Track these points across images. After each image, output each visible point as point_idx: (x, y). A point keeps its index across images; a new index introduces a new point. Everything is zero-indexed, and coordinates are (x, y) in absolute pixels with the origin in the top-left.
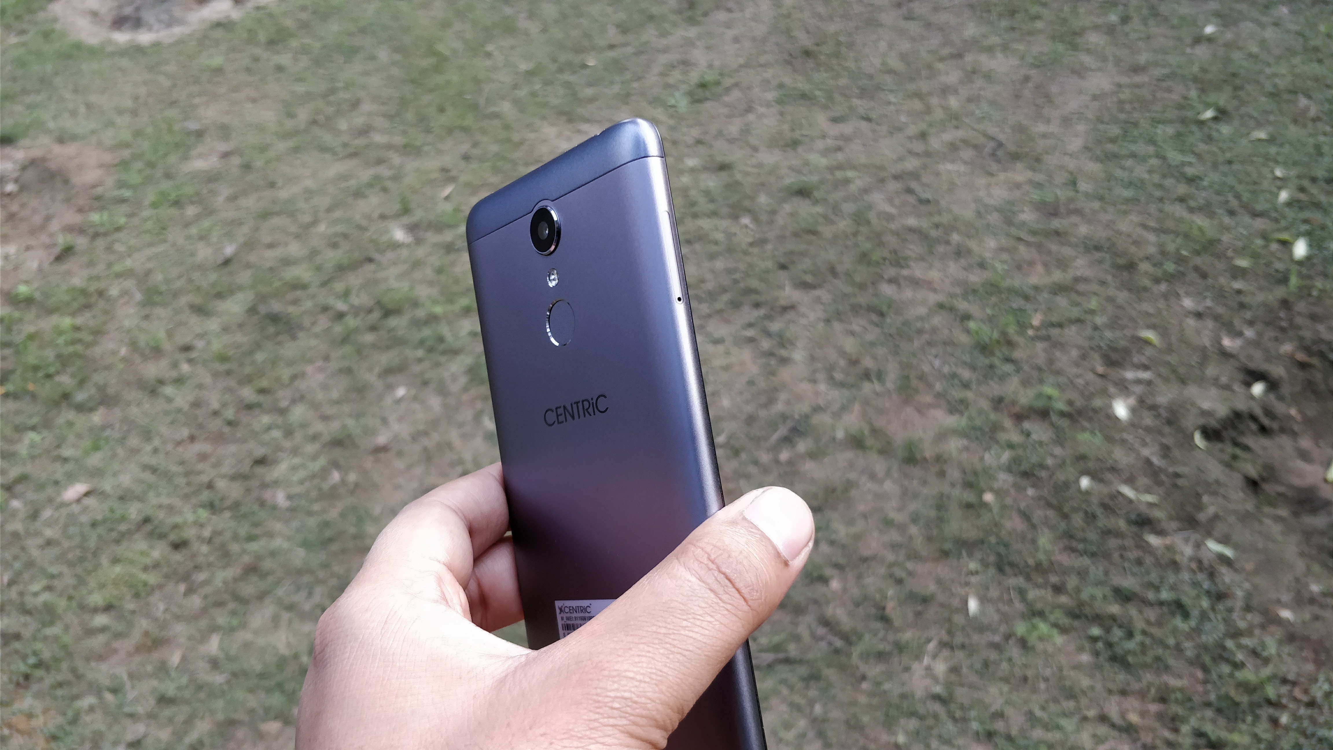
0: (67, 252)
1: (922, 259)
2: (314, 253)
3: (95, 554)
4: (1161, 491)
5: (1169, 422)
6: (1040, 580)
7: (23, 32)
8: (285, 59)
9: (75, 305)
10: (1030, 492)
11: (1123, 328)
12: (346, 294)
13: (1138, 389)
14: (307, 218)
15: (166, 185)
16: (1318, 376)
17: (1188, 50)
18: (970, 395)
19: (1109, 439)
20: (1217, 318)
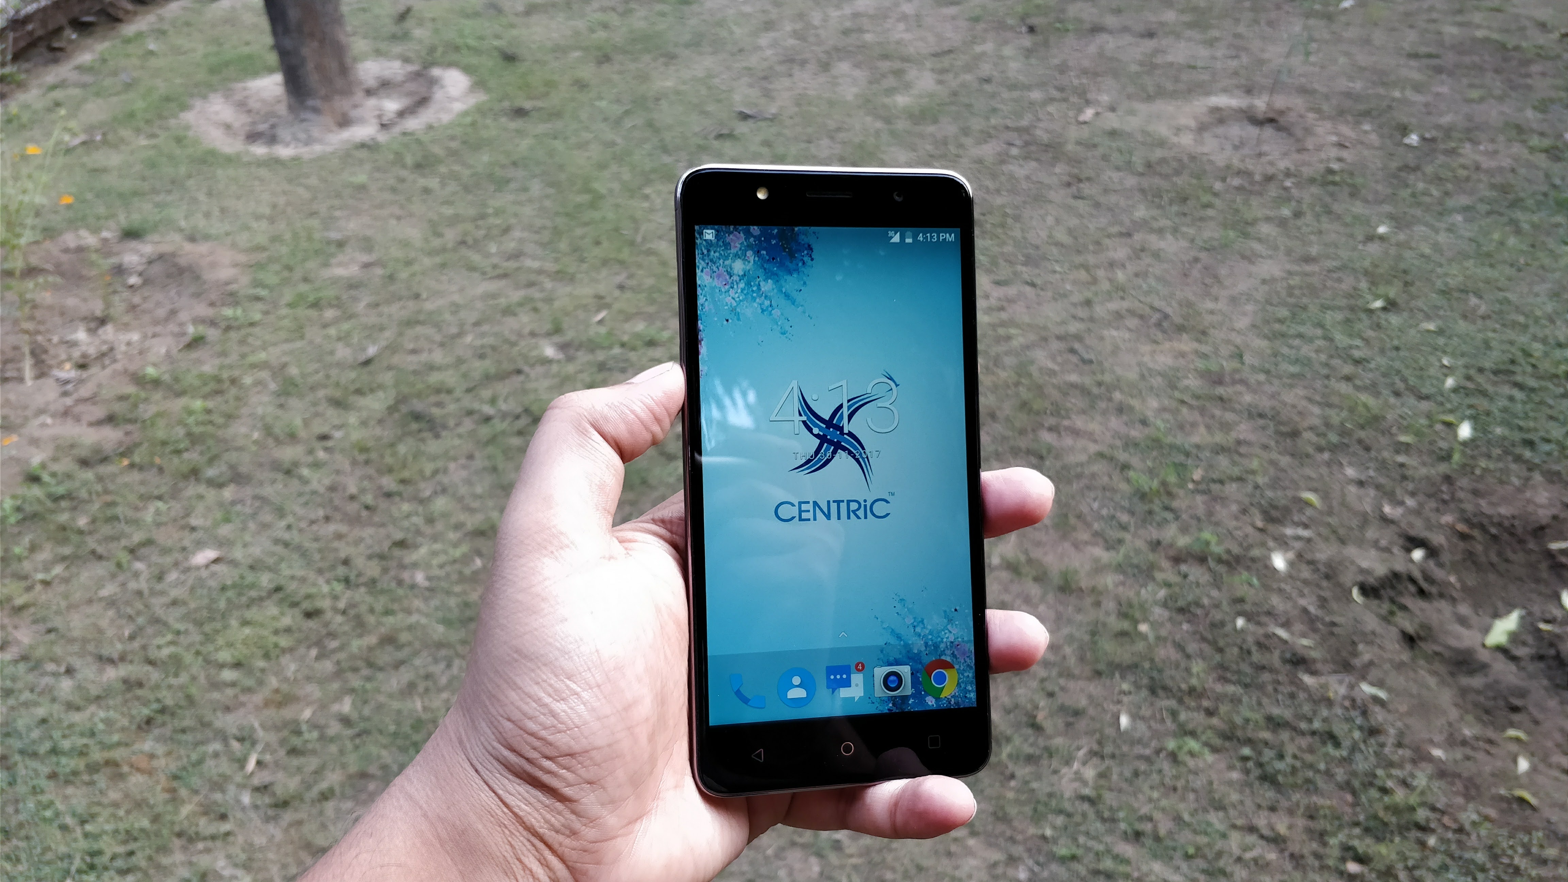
0: (196, 342)
1: (1084, 412)
2: (460, 361)
3: (223, 616)
4: (1317, 637)
5: (1327, 577)
6: (1193, 704)
7: (153, 136)
8: (433, 183)
9: (207, 389)
10: (1185, 626)
11: (1284, 489)
12: (493, 401)
13: (1298, 545)
14: (454, 330)
15: (303, 288)
16: (1479, 548)
17: (1360, 247)
18: (1128, 537)
19: (1266, 587)
20: (1378, 487)
